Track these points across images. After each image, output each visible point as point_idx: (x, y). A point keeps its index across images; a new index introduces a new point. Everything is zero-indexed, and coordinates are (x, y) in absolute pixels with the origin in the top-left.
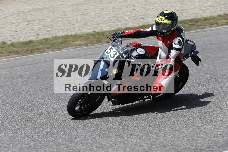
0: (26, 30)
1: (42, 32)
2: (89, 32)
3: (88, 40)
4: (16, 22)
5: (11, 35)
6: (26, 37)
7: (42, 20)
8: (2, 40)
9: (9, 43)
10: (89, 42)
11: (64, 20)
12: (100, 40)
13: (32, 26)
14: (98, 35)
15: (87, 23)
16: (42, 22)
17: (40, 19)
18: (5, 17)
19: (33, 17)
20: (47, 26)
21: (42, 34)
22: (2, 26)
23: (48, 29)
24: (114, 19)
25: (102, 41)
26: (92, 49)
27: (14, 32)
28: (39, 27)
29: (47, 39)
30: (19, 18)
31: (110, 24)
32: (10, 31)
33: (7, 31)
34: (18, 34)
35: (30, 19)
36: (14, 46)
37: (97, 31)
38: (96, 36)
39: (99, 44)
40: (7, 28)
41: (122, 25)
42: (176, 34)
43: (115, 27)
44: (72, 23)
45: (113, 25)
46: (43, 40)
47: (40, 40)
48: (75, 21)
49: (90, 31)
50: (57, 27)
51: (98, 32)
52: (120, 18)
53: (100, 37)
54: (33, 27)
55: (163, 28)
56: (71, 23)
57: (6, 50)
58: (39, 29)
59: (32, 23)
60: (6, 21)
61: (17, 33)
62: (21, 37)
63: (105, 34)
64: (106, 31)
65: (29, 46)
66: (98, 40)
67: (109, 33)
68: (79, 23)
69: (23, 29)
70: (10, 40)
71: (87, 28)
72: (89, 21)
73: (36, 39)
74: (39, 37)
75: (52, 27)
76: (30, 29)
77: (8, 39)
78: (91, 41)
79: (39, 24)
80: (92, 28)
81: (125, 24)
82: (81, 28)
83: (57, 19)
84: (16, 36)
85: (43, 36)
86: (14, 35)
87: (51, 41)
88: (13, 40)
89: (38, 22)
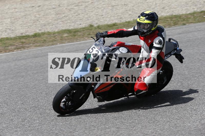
0: (110, 14)
1: (125, 16)
2: (166, 16)
3: (166, 23)
4: (102, 7)
5: (97, 18)
6: (111, 20)
7: (125, 5)
8: (90, 23)
9: (95, 26)
10: (167, 24)
11: (144, 5)
12: (177, 22)
13: (116, 10)
14: (175, 18)
15: (165, 7)
16: (125, 7)
17: (123, 4)
18: (92, 3)
19: (117, 2)
20: (130, 10)
21: (125, 18)
22: (90, 11)
23: (130, 13)
24: (191, 3)
25: (179, 23)
26: (170, 31)
27: (100, 16)
28: (122, 11)
29: (129, 22)
30: (105, 3)
31: (186, 8)
32: (97, 15)
33: (94, 15)
34: (103, 18)
35: (114, 4)
36: (100, 28)
37: (174, 14)
38: (174, 19)
39: (176, 26)
40: (94, 12)
41: (197, 9)
42: (157, 34)
43: (191, 10)
44: (152, 7)
45: (189, 9)
46: (126, 23)
47: (122, 23)
48: (154, 5)
49: (168, 14)
50: (138, 11)
51: (175, 16)
52: (196, 2)
53: (177, 19)
54: (117, 12)
55: (144, 28)
56: (150, 7)
57: (93, 32)
58: (122, 13)
59: (116, 8)
60: (93, 6)
61: (103, 16)
62: (107, 20)
63: (182, 17)
64: (183, 14)
65: (113, 28)
66: (175, 22)
67: (185, 16)
68: (158, 7)
69: (108, 13)
70: (97, 23)
71: (165, 12)
72: (167, 5)
73: (119, 22)
74: (122, 20)
75: (133, 11)
76: (115, 13)
77: (95, 22)
78: (169, 23)
79: (122, 9)
80: (170, 12)
81: (200, 7)
82: (160, 12)
83: (139, 4)
84: (101, 19)
85: (125, 19)
86: (100, 19)
87: (132, 23)
88: (99, 23)
89: (121, 7)
